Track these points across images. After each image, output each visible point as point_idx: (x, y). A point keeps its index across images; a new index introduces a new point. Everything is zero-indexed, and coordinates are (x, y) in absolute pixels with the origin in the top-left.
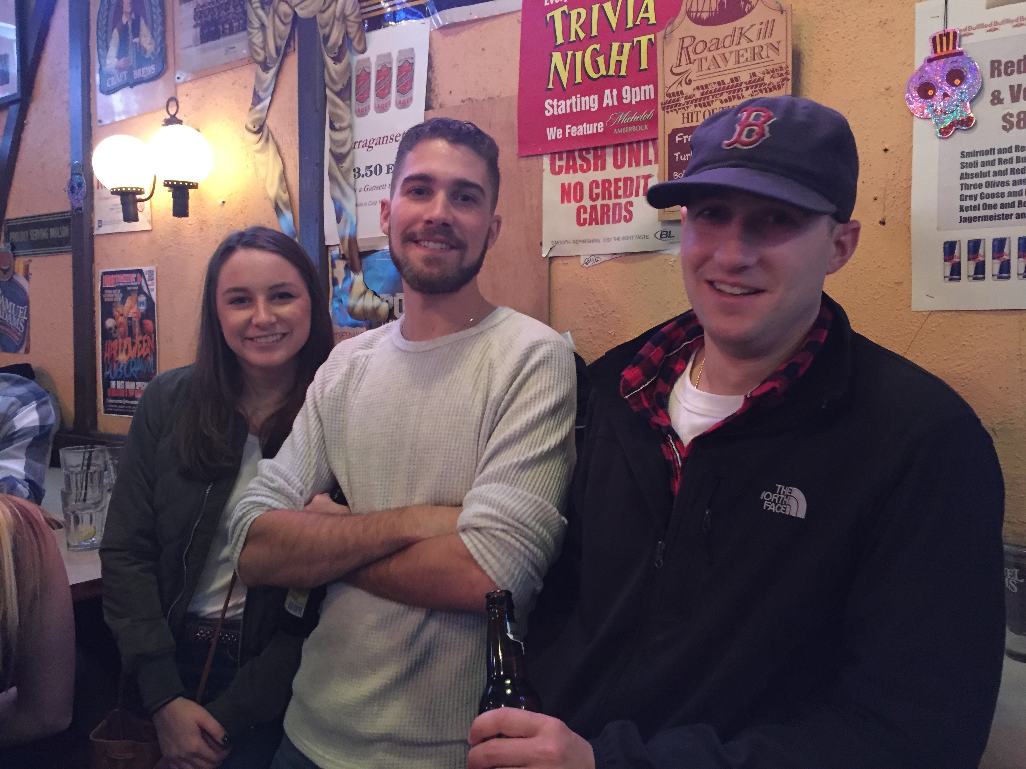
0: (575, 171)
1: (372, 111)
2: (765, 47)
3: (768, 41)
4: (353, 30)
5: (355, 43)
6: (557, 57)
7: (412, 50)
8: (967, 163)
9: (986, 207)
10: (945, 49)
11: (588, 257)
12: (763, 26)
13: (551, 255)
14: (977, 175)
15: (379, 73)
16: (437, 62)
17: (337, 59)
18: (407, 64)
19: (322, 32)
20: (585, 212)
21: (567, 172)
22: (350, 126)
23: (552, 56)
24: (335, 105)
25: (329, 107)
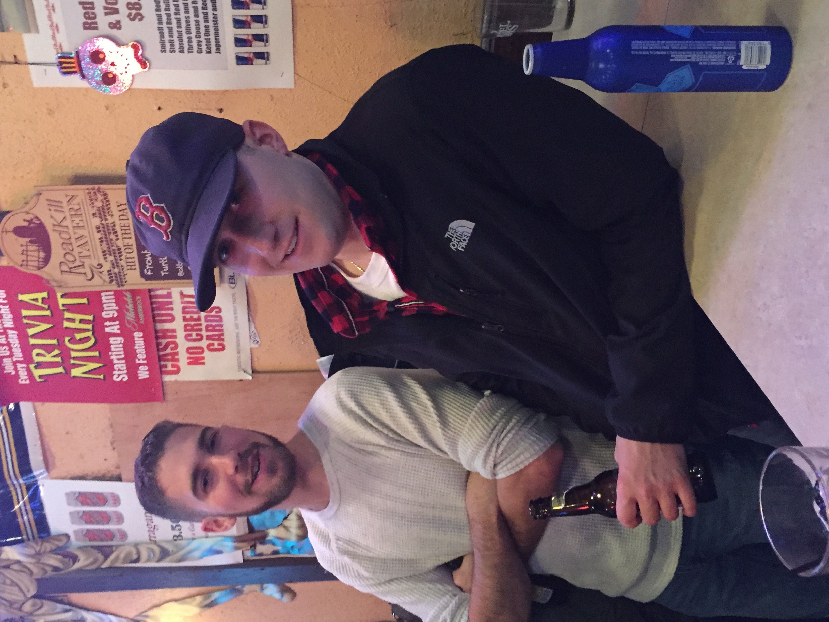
0: (177, 354)
1: (123, 527)
2: (70, 206)
3: (65, 204)
4: (48, 546)
5: (61, 544)
6: (75, 372)
7: (67, 494)
8: (171, 48)
9: (207, 33)
10: (73, 65)
11: (252, 342)
12: (53, 208)
13: (251, 372)
14: (181, 40)
15: (87, 523)
16: (78, 472)
17: (75, 559)
18: (80, 498)
19: (50, 573)
20: (213, 344)
21: (178, 360)
22: (136, 545)
23: (74, 377)
24: (117, 559)
25: (119, 564)
